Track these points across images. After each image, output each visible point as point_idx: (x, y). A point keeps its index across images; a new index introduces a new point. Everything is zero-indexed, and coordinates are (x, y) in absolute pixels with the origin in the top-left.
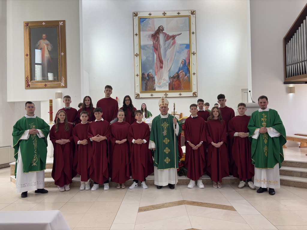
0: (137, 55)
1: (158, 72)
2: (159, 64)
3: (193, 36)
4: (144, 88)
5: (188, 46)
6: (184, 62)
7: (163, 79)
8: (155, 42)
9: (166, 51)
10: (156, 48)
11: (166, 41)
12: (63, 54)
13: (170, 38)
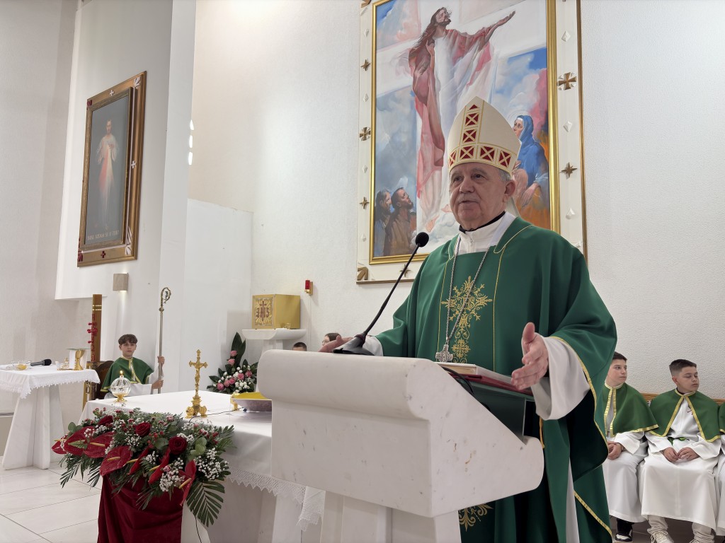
0: (365, 135)
1: (425, 182)
5: (542, 58)
6: (523, 129)
7: (442, 205)
8: (418, 74)
9: (455, 96)
11: (455, 60)
12: (134, 164)
13: (471, 44)
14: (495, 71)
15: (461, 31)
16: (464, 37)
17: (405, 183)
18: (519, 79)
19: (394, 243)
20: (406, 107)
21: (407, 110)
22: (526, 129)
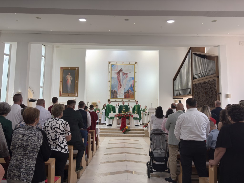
0: (109, 81)
1: (119, 90)
2: (119, 86)
3: (136, 74)
4: (112, 97)
5: (133, 78)
6: (131, 86)
7: (121, 93)
8: (118, 76)
9: (123, 80)
10: (119, 79)
11: (123, 76)
12: (77, 82)
14: (128, 78)
15: (124, 72)
16: (124, 73)
17: (116, 89)
18: (131, 80)
19: (114, 97)
20: (116, 79)
21: (116, 80)
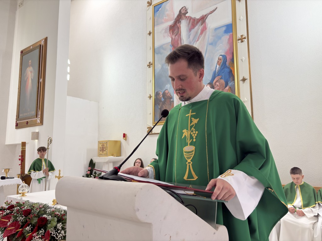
0: (149, 65)
3: (240, 5)
4: (158, 116)
5: (230, 28)
6: (222, 61)
8: (173, 37)
11: (190, 30)
12: (41, 80)
13: (198, 22)
14: (209, 35)
15: (193, 16)
16: (194, 20)
17: (168, 87)
18: (220, 38)
20: (168, 52)
22: (224, 61)
